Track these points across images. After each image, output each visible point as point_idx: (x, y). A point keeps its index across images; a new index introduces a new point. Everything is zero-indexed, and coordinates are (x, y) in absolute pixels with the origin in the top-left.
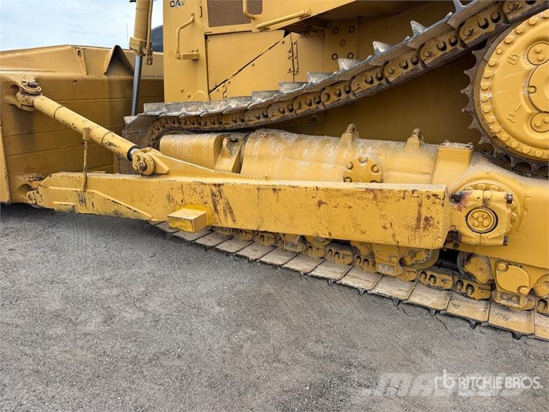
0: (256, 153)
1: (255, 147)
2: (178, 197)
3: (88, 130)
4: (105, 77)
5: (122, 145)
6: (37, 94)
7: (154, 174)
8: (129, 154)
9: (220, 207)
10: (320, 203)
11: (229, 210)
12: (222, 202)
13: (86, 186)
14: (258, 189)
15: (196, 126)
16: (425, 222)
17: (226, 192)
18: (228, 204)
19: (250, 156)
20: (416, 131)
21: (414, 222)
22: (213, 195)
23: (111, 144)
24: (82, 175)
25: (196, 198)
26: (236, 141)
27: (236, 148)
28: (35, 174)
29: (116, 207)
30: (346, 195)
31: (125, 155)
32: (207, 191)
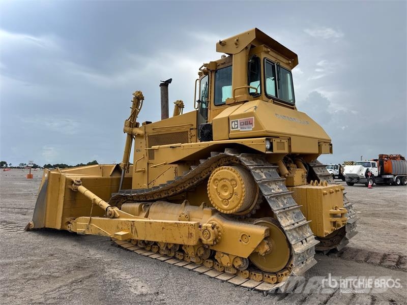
0: (153, 211)
1: (153, 208)
2: (120, 227)
3: (95, 199)
4: (110, 177)
5: (105, 205)
6: (80, 185)
7: (114, 217)
8: (107, 209)
9: (133, 231)
10: (163, 228)
11: (136, 232)
12: (134, 228)
13: (90, 222)
14: (146, 223)
15: (145, 199)
16: (190, 235)
17: (136, 225)
18: (136, 229)
19: (152, 212)
20: (203, 203)
21: (188, 235)
22: (132, 226)
23: (101, 205)
24: (89, 218)
25: (125, 227)
26: (148, 206)
27: (147, 209)
28: (72, 218)
29: (99, 231)
30: (170, 225)
31: (105, 210)
32: (130, 224)
